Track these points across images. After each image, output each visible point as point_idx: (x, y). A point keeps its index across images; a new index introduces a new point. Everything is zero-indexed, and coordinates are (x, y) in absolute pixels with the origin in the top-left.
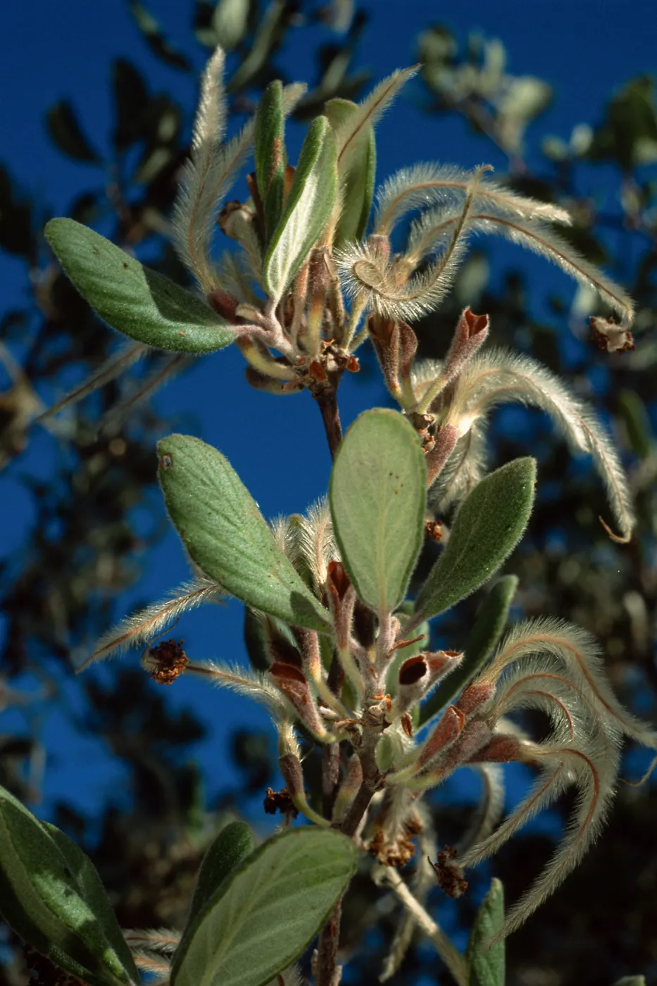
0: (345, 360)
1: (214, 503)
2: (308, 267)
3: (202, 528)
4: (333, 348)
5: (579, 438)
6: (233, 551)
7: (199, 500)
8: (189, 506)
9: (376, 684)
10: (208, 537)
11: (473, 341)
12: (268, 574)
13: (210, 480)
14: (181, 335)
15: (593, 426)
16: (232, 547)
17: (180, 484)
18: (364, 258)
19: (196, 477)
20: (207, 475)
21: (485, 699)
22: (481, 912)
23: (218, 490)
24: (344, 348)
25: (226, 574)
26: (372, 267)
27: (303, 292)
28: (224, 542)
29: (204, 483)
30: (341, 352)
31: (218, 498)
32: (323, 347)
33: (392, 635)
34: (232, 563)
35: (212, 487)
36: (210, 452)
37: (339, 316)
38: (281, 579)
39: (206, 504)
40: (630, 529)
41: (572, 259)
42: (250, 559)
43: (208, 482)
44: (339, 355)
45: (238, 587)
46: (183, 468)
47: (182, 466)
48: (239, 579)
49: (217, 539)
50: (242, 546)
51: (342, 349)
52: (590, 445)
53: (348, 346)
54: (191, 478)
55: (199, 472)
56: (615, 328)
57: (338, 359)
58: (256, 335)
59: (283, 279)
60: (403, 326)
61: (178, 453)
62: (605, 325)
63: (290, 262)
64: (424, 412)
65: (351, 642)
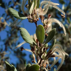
1: (25, 34)
2: (34, 11)
3: (24, 36)
5: (61, 26)
6: (27, 38)
12: (31, 40)
18: (39, 10)
27: (33, 13)
34: (27, 40)
35: (25, 32)
36: (25, 29)
37: (37, 15)
40: (66, 35)
41: (59, 9)
42: (29, 39)
47: (22, 31)
56: (63, 15)
57: (37, 19)
58: (29, 18)
59: (31, 12)
60: (43, 16)
61: (22, 29)
62: (62, 15)
63: (32, 10)
64: (45, 24)
65: (39, 47)
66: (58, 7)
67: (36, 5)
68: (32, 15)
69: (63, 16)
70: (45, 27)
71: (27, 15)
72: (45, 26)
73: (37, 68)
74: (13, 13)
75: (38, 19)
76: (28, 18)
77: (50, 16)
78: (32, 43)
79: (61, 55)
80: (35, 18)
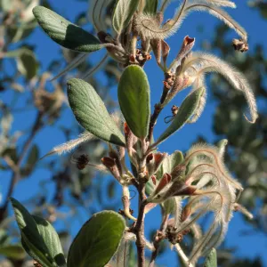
0: (146, 56)
1: (85, 101)
3: (80, 109)
4: (142, 52)
6: (91, 118)
7: (79, 100)
8: (76, 102)
9: (141, 165)
10: (82, 112)
11: (187, 46)
12: (104, 126)
16: (91, 116)
17: (73, 95)
18: (147, 18)
20: (83, 92)
21: (181, 171)
23: (87, 97)
25: (88, 126)
28: (88, 115)
30: (144, 53)
31: (87, 100)
32: (137, 51)
33: (146, 147)
34: (91, 122)
35: (85, 96)
38: (109, 128)
39: (82, 101)
40: (255, 118)
41: (229, 19)
42: (97, 120)
43: (83, 94)
45: (92, 130)
46: (74, 89)
48: (92, 127)
49: (85, 113)
50: (95, 116)
53: (147, 51)
54: (77, 93)
55: (80, 91)
56: (241, 42)
57: (144, 56)
58: (111, 47)
59: (121, 28)
60: (162, 42)
61: (74, 84)
62: (237, 42)
63: (123, 21)
64: (169, 72)
65: (132, 150)
66: (226, 13)
69: (240, 46)
70: (169, 84)
71: (106, 39)
72: (170, 80)
73: (117, 229)
74: (48, 26)
75: (147, 53)
77: (190, 41)
78: (108, 137)
79: (220, 191)
80: (135, 52)
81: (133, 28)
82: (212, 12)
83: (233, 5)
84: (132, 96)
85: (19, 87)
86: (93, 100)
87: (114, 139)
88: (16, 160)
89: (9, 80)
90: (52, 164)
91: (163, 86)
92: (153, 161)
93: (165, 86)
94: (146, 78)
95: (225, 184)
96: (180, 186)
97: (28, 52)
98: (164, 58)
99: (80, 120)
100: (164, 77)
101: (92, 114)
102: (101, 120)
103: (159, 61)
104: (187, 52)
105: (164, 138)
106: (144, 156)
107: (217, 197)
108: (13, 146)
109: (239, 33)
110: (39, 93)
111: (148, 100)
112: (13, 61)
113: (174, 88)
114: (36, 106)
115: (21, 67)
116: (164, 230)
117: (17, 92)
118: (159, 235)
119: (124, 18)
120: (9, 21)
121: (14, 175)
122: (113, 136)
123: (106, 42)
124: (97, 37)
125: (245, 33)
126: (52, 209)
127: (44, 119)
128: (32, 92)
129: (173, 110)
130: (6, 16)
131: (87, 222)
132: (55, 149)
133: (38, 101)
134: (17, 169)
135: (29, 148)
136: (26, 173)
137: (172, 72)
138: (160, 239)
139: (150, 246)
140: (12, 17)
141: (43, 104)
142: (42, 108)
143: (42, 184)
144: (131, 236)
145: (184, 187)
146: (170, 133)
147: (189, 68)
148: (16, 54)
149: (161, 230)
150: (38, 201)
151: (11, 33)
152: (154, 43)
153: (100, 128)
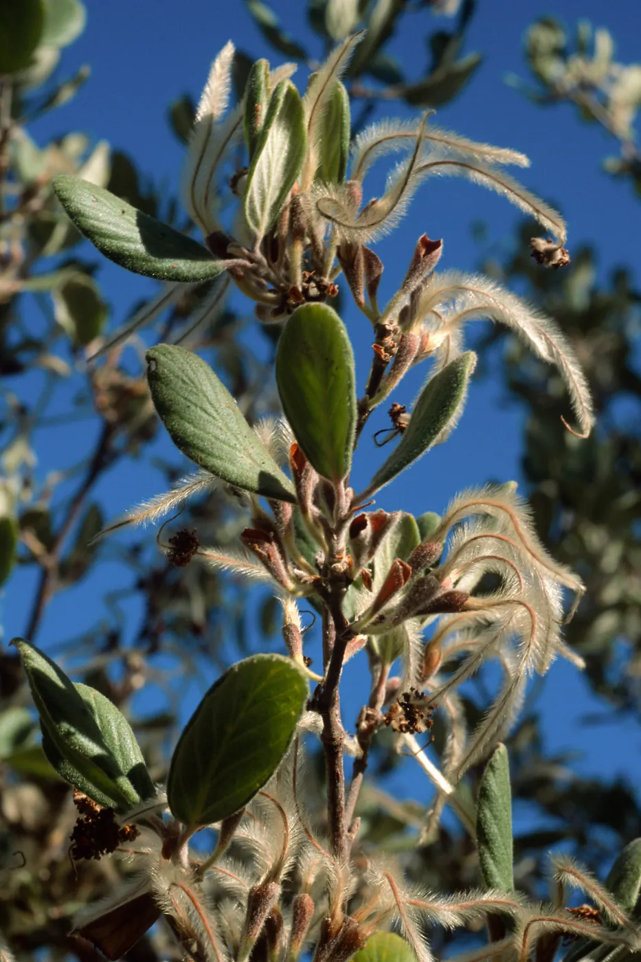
0: (326, 287)
1: (192, 398)
2: (289, 209)
3: (182, 418)
4: (315, 277)
5: (542, 349)
6: (210, 437)
7: (179, 395)
8: (171, 400)
9: (336, 545)
10: (187, 425)
11: (427, 260)
12: (242, 455)
13: (189, 379)
14: (174, 268)
15: (556, 339)
16: (209, 433)
17: (163, 383)
18: (327, 195)
19: (178, 377)
20: (187, 376)
21: (431, 555)
22: (485, 771)
23: (196, 387)
24: (325, 277)
25: (203, 456)
26: (335, 202)
27: (285, 229)
28: (200, 429)
29: (184, 382)
30: (322, 281)
31: (196, 394)
32: (304, 276)
33: (346, 502)
34: (209, 447)
35: (192, 385)
36: (191, 358)
37: (318, 249)
38: (254, 461)
39: (186, 399)
40: (589, 427)
41: (518, 192)
42: (224, 442)
43: (187, 381)
44: (321, 283)
45: (213, 466)
46: (165, 370)
47: (165, 368)
48: (214, 460)
49: (195, 427)
50: (218, 432)
51: (322, 278)
52: (552, 355)
53: (328, 275)
54: (172, 378)
55: (180, 373)
57: (320, 287)
58: (244, 267)
59: (265, 221)
60: (366, 252)
61: (162, 358)
62: (542, 244)
63: (269, 204)
64: (386, 322)
65: (313, 510)
67: (312, 158)
68: (273, 246)
69: (550, 254)
70: (388, 350)
71: (230, 250)
72: (389, 340)
73: (287, 700)
74: (92, 222)
75: (327, 280)
76: (232, 271)
77: (431, 247)
78: (254, 481)
79: (524, 597)
80: (299, 278)
81: (291, 222)
82: (476, 177)
83: (523, 160)
84: (311, 378)
85: (58, 363)
86: (210, 393)
87: (268, 486)
88: (49, 542)
89: (34, 345)
90: (136, 551)
91: (372, 356)
92: (367, 532)
93: (378, 356)
94: (344, 333)
95: (536, 582)
96: (432, 590)
97: (81, 279)
98: (372, 289)
99: (182, 442)
100: (373, 336)
101: (211, 428)
102: (233, 442)
103: (362, 298)
104: (426, 274)
105: (386, 478)
106: (341, 522)
107: (520, 612)
108: (43, 506)
109: (547, 224)
110: (106, 377)
111: (350, 386)
112: (43, 300)
113: (399, 360)
114: (101, 410)
115: (62, 314)
116: (380, 705)
117: (53, 375)
118: (368, 717)
119: (272, 195)
120: (36, 204)
121: (45, 575)
122: (264, 477)
123: (231, 256)
124: (207, 248)
125: (561, 223)
126: (137, 660)
127: (118, 441)
128: (91, 375)
129: (395, 415)
130: (30, 192)
131: (217, 684)
132: (131, 516)
133: (105, 399)
134: (51, 562)
135: (81, 511)
136: (73, 571)
137: (391, 322)
138: (371, 728)
139: (351, 745)
140: (44, 192)
141: (116, 406)
142: (112, 415)
143: (112, 599)
144: (310, 719)
145: (439, 594)
146: (401, 465)
147: (429, 315)
148: (52, 283)
149: (373, 704)
150: (101, 640)
151: (38, 233)
152: (347, 255)
153: (232, 462)
